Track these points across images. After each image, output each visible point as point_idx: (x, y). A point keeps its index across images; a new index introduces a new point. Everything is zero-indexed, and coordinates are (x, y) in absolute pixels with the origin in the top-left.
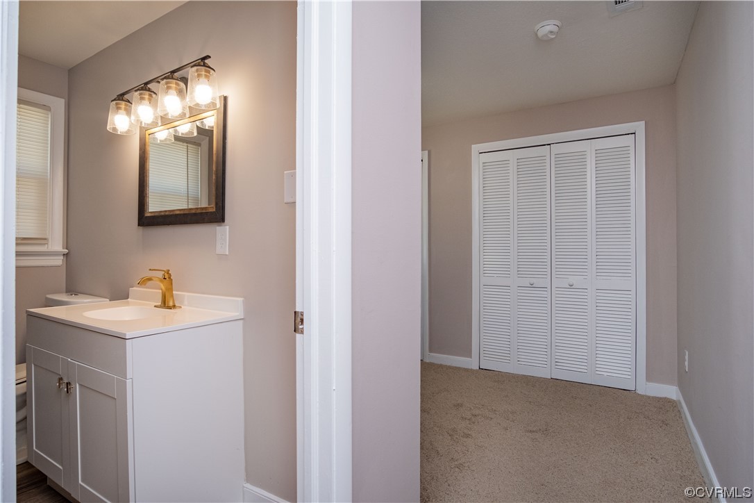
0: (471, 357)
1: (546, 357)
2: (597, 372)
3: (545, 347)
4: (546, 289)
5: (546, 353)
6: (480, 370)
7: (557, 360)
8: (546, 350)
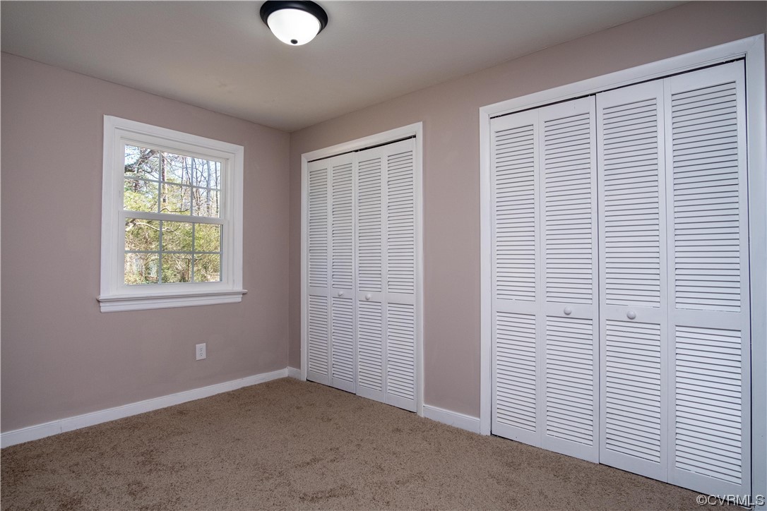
0: (479, 417)
1: (591, 428)
2: (678, 464)
3: (590, 413)
4: (590, 322)
5: (591, 423)
6: (492, 438)
7: (608, 436)
8: (591, 418)
